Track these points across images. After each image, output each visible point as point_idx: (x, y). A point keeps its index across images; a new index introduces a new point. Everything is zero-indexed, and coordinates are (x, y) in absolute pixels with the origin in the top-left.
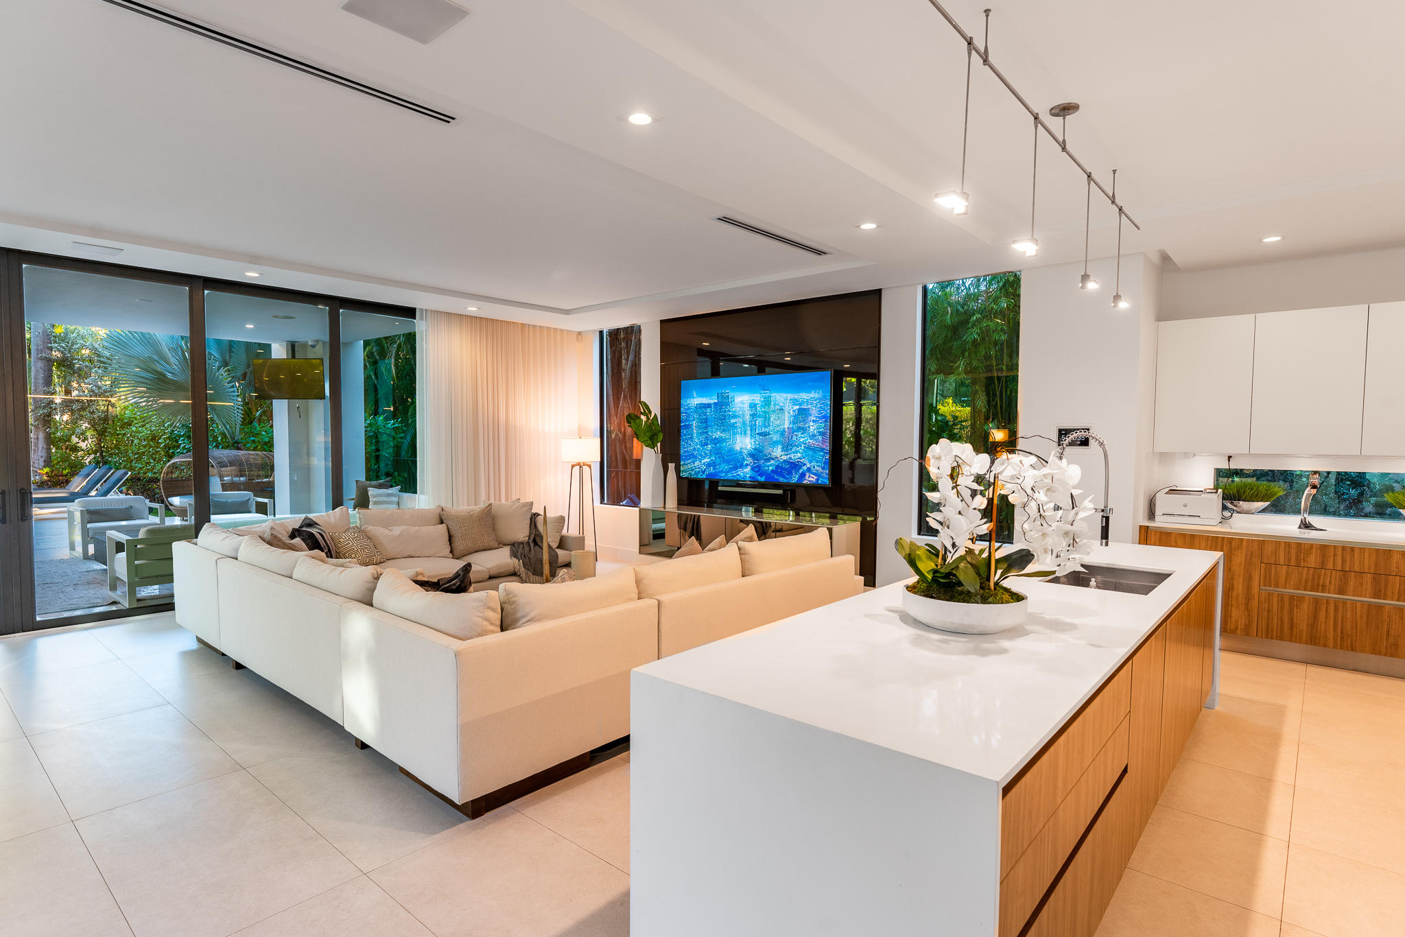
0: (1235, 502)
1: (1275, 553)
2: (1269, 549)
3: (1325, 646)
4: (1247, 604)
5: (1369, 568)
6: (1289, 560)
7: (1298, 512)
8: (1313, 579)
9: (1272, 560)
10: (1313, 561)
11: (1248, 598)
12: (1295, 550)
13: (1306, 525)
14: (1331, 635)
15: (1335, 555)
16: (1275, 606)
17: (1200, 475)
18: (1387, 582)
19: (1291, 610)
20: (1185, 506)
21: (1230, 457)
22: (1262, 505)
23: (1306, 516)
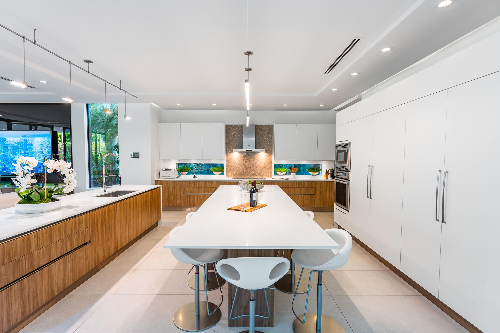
0: (182, 172)
1: (185, 185)
2: (184, 183)
3: (196, 206)
4: (180, 198)
5: (203, 186)
6: (188, 186)
7: (193, 174)
8: (193, 190)
9: (185, 186)
10: (193, 186)
11: (181, 197)
12: (189, 183)
13: (195, 177)
14: (197, 203)
15: (197, 184)
16: (186, 198)
17: (173, 166)
18: (206, 189)
19: (189, 198)
20: (167, 174)
21: (179, 160)
22: (187, 172)
23: (195, 175)
